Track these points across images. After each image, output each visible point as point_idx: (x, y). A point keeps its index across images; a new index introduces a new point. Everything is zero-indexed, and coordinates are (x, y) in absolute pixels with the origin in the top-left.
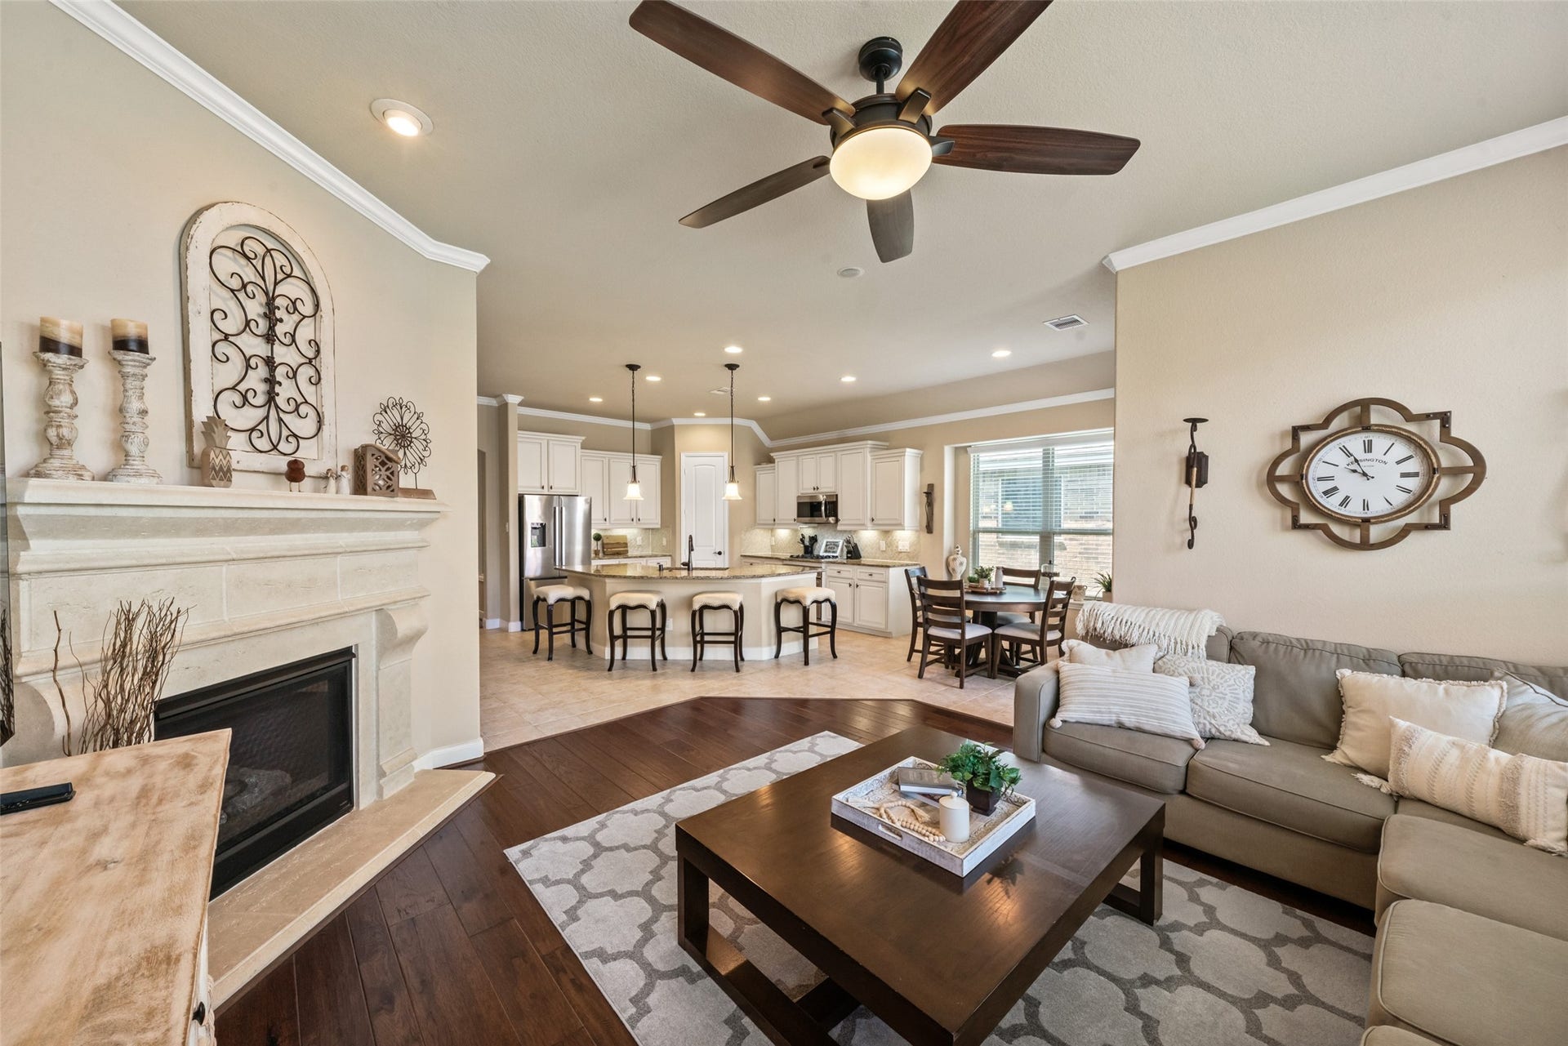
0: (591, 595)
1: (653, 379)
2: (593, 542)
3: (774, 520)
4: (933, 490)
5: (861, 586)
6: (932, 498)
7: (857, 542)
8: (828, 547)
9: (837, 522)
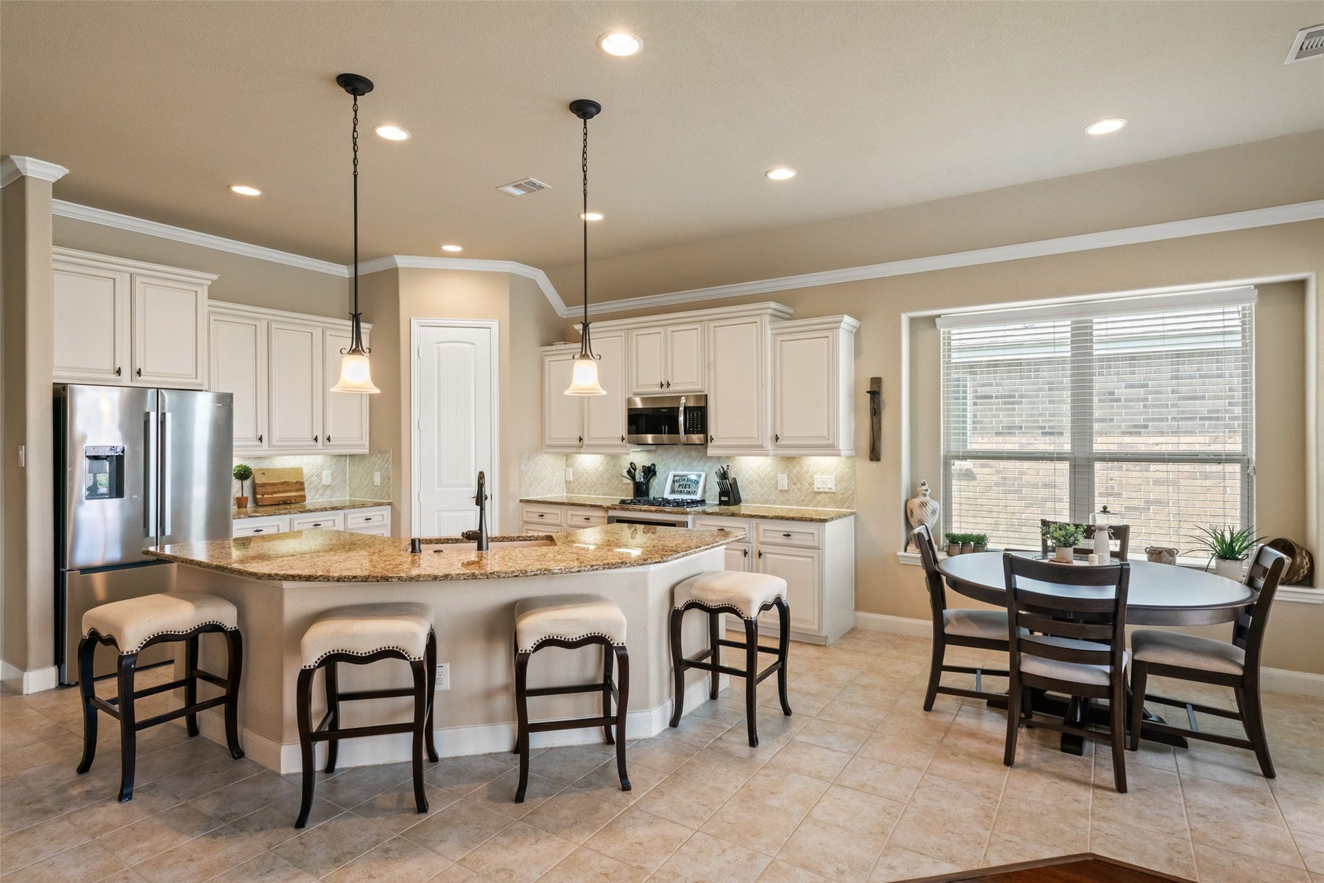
0: (241, 616)
1: (391, 132)
2: (236, 483)
3: (581, 439)
4: (880, 387)
5: (768, 556)
6: (879, 401)
7: (735, 476)
8: (677, 484)
9: (707, 442)
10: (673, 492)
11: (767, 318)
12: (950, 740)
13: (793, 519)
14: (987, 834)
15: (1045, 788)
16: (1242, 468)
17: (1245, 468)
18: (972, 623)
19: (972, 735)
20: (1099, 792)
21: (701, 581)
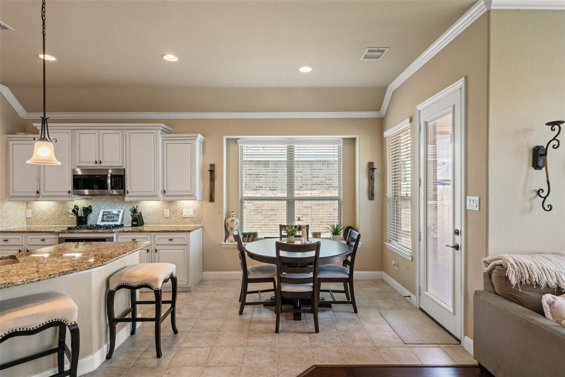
3: (38, 192)
4: (214, 168)
5: (160, 251)
6: (214, 175)
7: (141, 211)
8: (105, 217)
9: (125, 194)
10: (103, 221)
11: (160, 131)
12: (252, 327)
13: (174, 231)
14: (275, 370)
15: (292, 339)
16: (338, 202)
17: (339, 202)
18: (258, 272)
19: (260, 322)
20: (310, 335)
21: (127, 272)
